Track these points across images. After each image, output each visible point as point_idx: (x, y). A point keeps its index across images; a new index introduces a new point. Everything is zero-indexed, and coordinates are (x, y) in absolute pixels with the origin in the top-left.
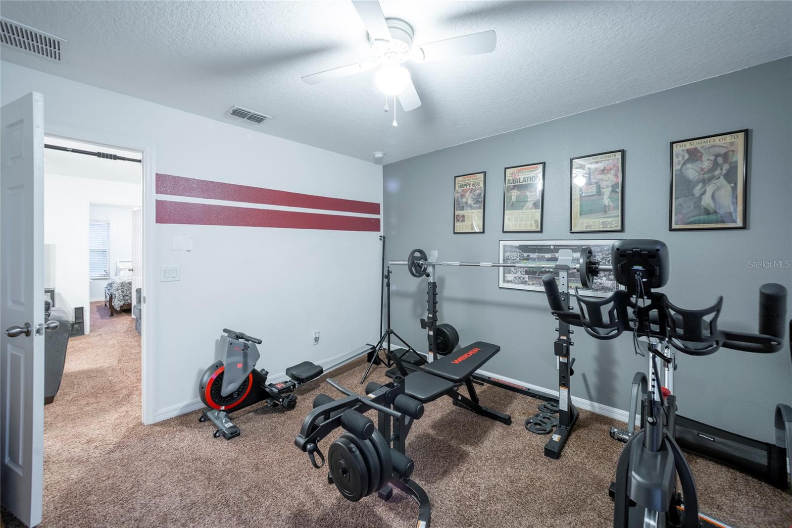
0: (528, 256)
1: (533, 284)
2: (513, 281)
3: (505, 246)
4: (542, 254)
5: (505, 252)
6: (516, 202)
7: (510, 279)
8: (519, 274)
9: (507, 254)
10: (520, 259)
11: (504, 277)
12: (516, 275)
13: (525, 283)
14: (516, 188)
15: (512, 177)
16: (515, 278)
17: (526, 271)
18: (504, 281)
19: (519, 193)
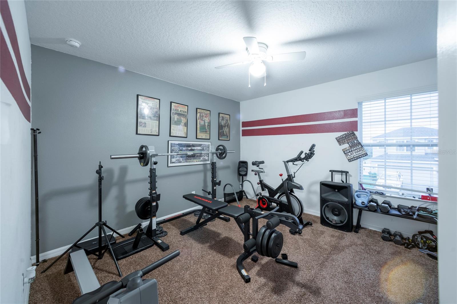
0: (182, 149)
1: (184, 162)
2: (175, 162)
3: (171, 144)
4: (187, 148)
5: (171, 147)
6: (177, 121)
7: (174, 161)
8: (178, 158)
9: (173, 148)
10: (178, 151)
11: (171, 160)
12: (176, 159)
13: (180, 162)
14: (177, 114)
15: (175, 108)
16: (176, 160)
17: (181, 156)
18: (171, 163)
19: (178, 117)
